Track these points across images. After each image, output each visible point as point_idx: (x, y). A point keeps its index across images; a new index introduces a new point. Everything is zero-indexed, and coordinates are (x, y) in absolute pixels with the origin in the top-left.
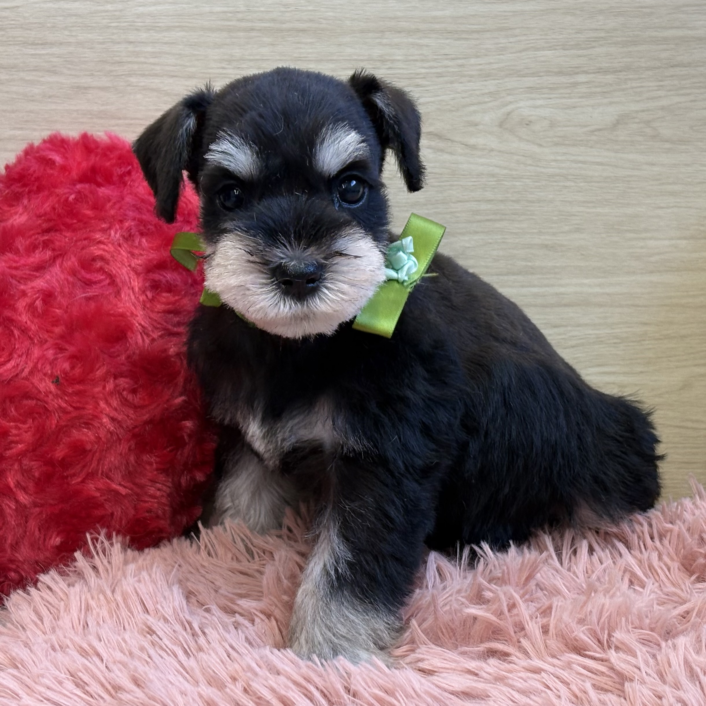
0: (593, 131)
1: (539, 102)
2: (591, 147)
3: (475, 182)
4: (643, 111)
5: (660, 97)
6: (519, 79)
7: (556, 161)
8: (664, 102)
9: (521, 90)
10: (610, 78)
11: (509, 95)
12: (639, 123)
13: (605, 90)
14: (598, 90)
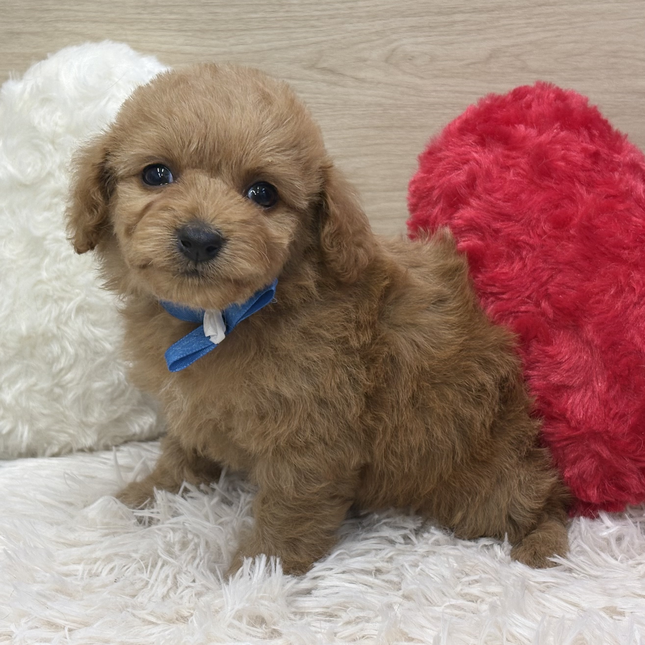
0: (468, 65)
1: (421, 40)
2: (467, 79)
3: (364, 111)
4: (513, 46)
5: (529, 33)
6: (402, 19)
7: (436, 91)
8: (532, 38)
9: (405, 29)
10: (484, 17)
11: (394, 33)
12: (509, 56)
13: (479, 28)
14: (473, 27)
